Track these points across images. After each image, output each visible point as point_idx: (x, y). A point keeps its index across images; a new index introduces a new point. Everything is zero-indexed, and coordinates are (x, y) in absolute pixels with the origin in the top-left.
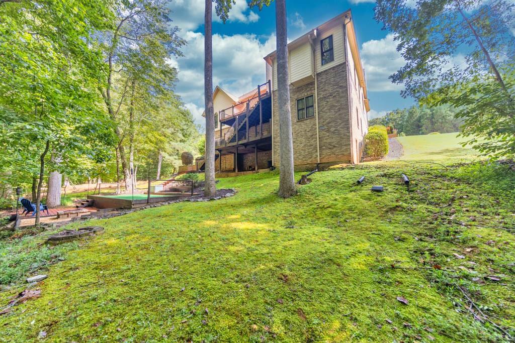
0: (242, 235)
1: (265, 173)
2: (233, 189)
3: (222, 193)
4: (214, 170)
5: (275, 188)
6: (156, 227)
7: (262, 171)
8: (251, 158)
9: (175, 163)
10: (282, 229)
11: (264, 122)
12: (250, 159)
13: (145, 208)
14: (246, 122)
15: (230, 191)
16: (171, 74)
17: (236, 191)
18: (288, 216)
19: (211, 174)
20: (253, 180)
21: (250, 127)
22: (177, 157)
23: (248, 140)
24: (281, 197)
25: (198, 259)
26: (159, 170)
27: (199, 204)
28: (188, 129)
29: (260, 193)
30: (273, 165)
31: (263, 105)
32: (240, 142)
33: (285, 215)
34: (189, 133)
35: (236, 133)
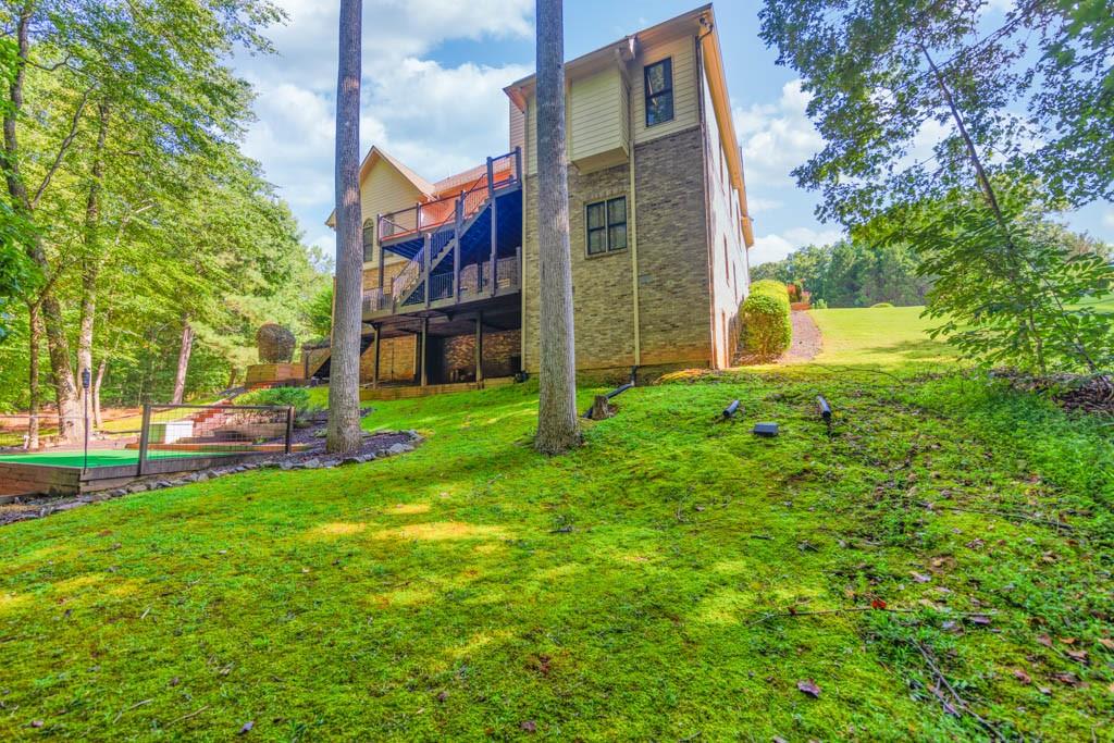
0: (433, 559)
1: (502, 389)
2: (412, 431)
3: (379, 446)
4: (356, 379)
5: (526, 429)
6: (166, 547)
7: (492, 384)
8: (464, 347)
9: (235, 357)
10: (541, 536)
11: (501, 254)
12: (462, 350)
13: (129, 492)
14: (452, 251)
15: (404, 437)
16: (233, 98)
17: (419, 437)
18: (559, 501)
19: (348, 390)
20: (468, 406)
21: (462, 267)
22: (242, 339)
23: (459, 299)
24: (542, 453)
25: (299, 634)
26: (182, 374)
27: (309, 475)
28: (280, 258)
29: (487, 442)
30: (523, 368)
31: (498, 209)
32: (436, 305)
33: (551, 500)
34: (282, 271)
35: (426, 276)
